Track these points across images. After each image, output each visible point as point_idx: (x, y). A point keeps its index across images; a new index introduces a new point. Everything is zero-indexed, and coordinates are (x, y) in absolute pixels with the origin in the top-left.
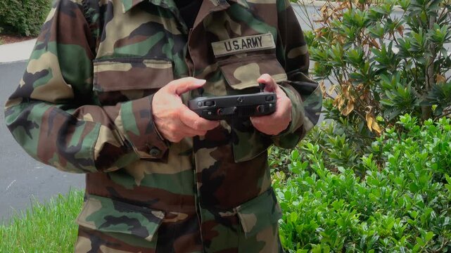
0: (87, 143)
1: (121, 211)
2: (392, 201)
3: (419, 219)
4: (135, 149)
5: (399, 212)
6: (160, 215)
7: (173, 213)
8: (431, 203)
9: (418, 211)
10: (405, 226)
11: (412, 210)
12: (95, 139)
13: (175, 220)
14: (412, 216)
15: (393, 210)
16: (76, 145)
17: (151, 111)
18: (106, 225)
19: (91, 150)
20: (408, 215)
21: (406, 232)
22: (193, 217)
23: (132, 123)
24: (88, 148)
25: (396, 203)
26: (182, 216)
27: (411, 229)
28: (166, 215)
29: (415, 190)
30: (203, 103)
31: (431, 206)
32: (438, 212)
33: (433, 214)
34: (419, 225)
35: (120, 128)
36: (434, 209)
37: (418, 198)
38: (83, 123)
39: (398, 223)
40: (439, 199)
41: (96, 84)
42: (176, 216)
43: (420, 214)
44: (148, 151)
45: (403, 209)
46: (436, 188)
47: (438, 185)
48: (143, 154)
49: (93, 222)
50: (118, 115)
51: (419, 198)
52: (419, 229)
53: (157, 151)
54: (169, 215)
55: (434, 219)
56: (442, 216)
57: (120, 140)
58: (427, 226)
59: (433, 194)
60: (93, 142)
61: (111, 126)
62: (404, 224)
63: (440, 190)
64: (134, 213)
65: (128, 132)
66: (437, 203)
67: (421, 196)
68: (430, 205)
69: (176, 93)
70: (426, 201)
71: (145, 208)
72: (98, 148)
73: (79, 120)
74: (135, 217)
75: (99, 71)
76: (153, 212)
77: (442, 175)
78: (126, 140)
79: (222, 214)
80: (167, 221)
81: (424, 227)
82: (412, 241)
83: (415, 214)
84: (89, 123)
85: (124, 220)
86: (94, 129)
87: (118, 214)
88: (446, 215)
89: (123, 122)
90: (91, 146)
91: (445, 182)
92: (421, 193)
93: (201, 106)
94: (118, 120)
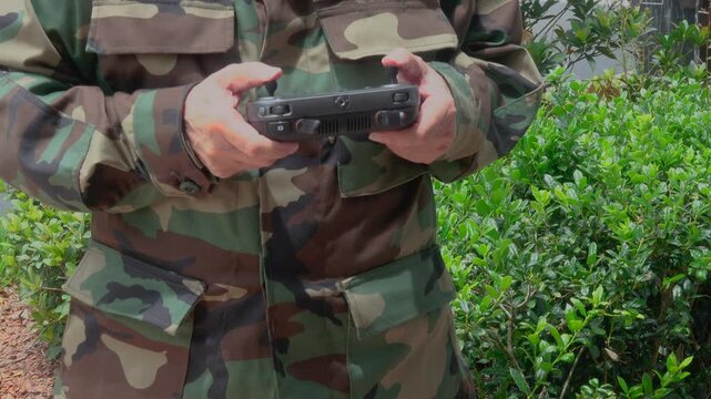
0: (68, 162)
1: (132, 276)
2: (450, 229)
3: (491, 257)
4: (153, 178)
5: (460, 247)
6: (196, 287)
7: (220, 285)
8: (510, 231)
9: (490, 245)
10: (469, 269)
11: (479, 243)
12: (83, 154)
13: (223, 298)
14: (480, 252)
15: (450, 243)
16: (49, 162)
17: (183, 113)
18: (108, 299)
19: (73, 174)
20: (474, 251)
21: (471, 278)
22: (255, 296)
23: (149, 130)
24: (69, 171)
25: (455, 234)
26: (237, 293)
27: (478, 273)
28: (207, 288)
29: (484, 211)
30: (268, 108)
31: (511, 236)
32: (521, 245)
33: (513, 249)
34: (491, 267)
35: (131, 137)
36: (514, 241)
37: (489, 224)
38: (69, 122)
39: (457, 264)
40: (523, 225)
41: (93, 40)
42: (225, 291)
43: (492, 249)
44: (177, 184)
45: (465, 242)
46: (518, 208)
47: (520, 204)
48: (168, 189)
49: (88, 292)
50: (129, 112)
51: (492, 224)
52: (490, 272)
53: (193, 186)
54: (211, 288)
55: (515, 257)
56: (526, 252)
57: (129, 159)
58: (503, 269)
59: (513, 218)
60: (80, 160)
61: (113, 133)
62: (468, 265)
63: (524, 211)
64: (154, 281)
65: (142, 146)
66: (519, 232)
67: (493, 221)
68: (507, 234)
69: (231, 88)
70: (502, 228)
71: (172, 273)
72: (85, 173)
73: (64, 115)
74: (155, 289)
75: (102, 15)
76: (186, 282)
77: (528, 187)
78: (139, 161)
79: (311, 292)
80: (208, 298)
81: (499, 270)
82: (480, 292)
83: (485, 249)
84: (78, 123)
85: (137, 292)
86: (83, 136)
87: (128, 281)
88: (533, 250)
89: (136, 127)
90: (75, 168)
91: (531, 198)
92: (494, 216)
93: (265, 114)
94: (128, 123)
